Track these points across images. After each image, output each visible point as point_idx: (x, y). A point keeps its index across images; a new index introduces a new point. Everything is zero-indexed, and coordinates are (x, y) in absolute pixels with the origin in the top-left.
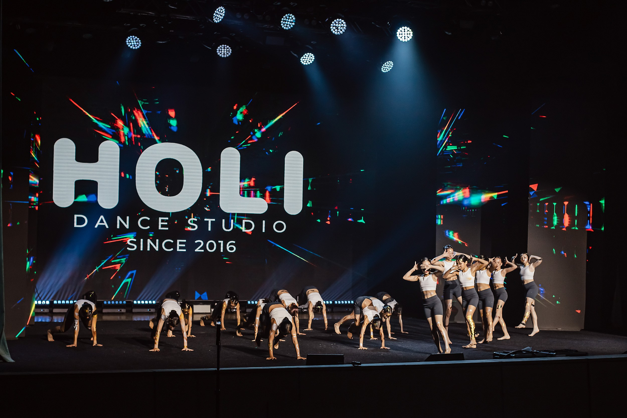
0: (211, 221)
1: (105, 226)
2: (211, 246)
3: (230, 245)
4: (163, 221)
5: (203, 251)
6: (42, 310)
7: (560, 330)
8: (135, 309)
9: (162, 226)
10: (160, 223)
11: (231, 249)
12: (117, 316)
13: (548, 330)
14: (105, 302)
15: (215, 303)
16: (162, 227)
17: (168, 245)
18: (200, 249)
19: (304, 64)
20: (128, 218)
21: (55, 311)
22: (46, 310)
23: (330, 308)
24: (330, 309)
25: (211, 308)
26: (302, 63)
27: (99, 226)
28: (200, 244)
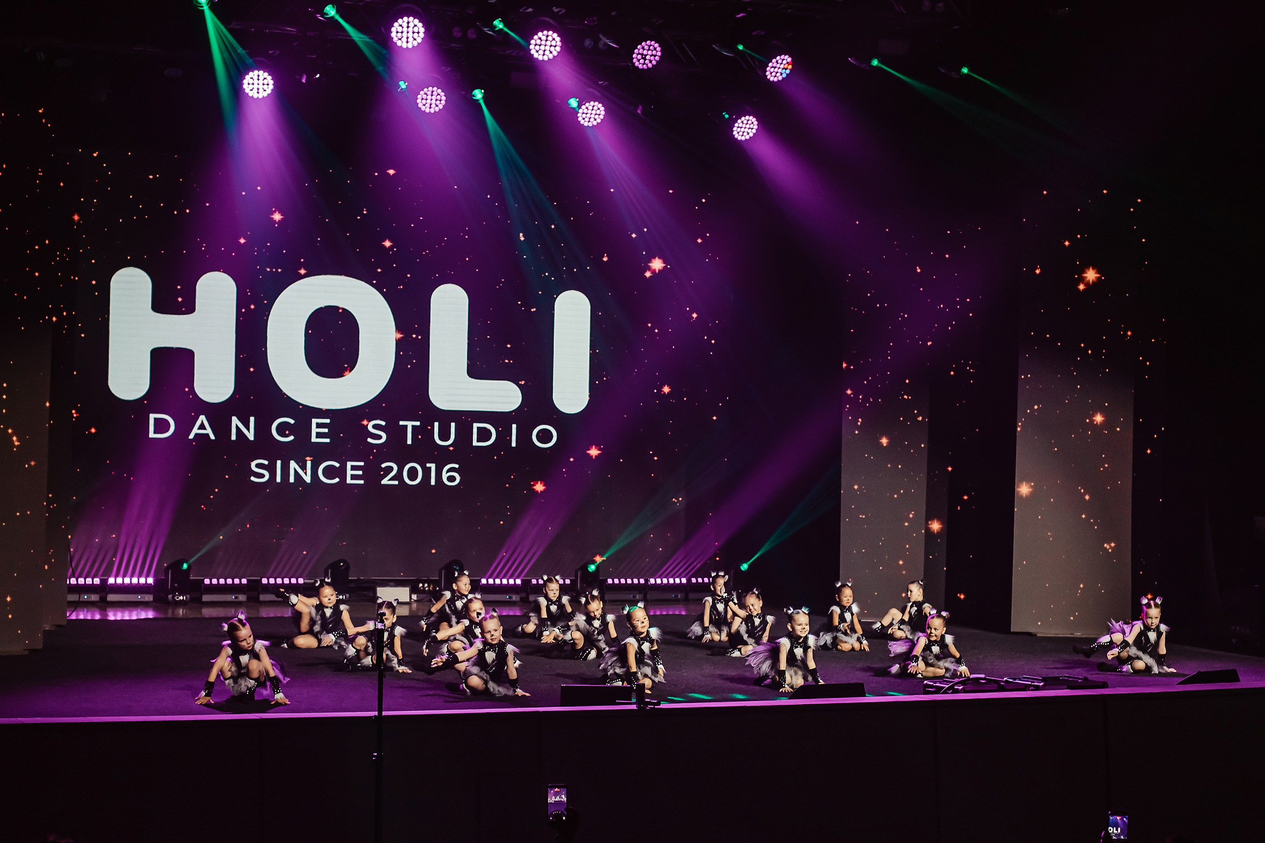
0: (413, 427)
1: (208, 435)
2: (413, 474)
3: (448, 471)
4: (319, 425)
5: (396, 483)
6: (86, 597)
7: (1078, 636)
8: (265, 595)
9: (319, 435)
10: (314, 430)
11: (451, 479)
12: (229, 609)
13: (1054, 635)
14: (207, 581)
15: (420, 583)
16: (317, 437)
17: (329, 472)
18: (390, 480)
19: (586, 124)
20: (252, 419)
21: (111, 597)
22: (94, 597)
23: (640, 593)
24: (640, 595)
25: (412, 592)
26: (582, 122)
27: (196, 435)
28: (391, 469)
